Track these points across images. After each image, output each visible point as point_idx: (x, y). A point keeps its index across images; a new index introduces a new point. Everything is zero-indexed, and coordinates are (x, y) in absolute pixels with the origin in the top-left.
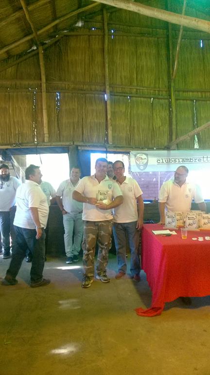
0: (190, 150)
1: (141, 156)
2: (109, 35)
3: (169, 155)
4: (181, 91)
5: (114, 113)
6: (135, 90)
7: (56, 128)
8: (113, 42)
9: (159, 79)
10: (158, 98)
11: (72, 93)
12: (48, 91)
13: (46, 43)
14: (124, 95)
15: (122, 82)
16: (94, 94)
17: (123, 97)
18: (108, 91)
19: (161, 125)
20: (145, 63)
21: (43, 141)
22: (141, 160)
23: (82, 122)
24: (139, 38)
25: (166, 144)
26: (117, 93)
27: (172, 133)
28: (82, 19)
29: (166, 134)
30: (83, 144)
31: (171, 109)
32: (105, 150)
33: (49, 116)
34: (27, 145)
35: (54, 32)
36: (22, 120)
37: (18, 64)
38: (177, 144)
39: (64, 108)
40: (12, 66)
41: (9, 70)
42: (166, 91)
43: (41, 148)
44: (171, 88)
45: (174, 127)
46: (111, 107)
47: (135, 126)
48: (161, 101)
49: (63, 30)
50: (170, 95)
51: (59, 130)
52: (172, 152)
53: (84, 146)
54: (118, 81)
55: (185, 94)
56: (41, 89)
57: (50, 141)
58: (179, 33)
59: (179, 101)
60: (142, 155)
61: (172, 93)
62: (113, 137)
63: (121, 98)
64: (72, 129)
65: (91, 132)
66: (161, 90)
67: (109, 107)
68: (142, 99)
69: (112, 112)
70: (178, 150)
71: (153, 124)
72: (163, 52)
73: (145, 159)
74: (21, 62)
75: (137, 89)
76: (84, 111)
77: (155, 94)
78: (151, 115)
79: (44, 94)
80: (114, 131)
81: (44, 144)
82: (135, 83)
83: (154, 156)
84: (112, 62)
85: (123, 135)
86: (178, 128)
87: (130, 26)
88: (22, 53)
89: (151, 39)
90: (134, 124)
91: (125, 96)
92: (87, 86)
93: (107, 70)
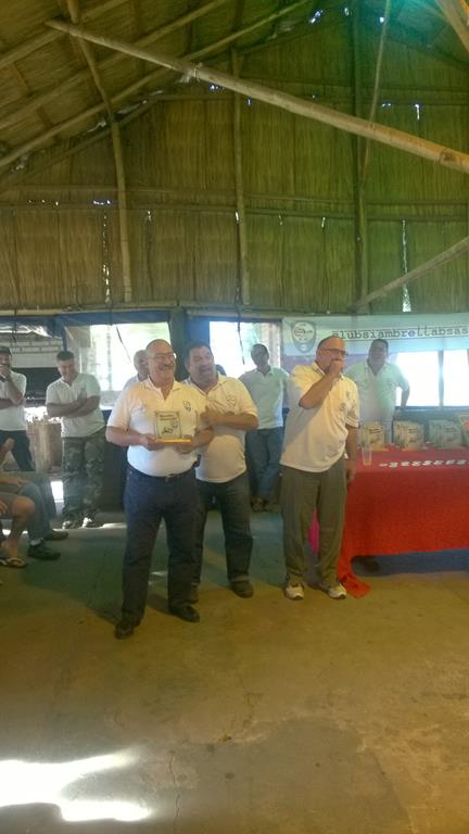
0: (394, 314)
2: (242, 99)
3: (354, 325)
4: (379, 204)
5: (252, 247)
6: (291, 203)
7: (146, 276)
8: (249, 112)
9: (337, 182)
10: (335, 218)
11: (175, 210)
12: (129, 207)
13: (124, 116)
14: (271, 211)
15: (267, 188)
16: (216, 211)
17: (270, 216)
19: (340, 268)
20: (309, 151)
21: (123, 301)
22: (302, 334)
23: (194, 263)
25: (350, 304)
26: (258, 208)
27: (361, 283)
29: (350, 285)
30: (196, 306)
31: (359, 239)
32: (236, 315)
33: (132, 252)
34: (93, 307)
35: (141, 94)
36: (84, 262)
37: (73, 155)
38: (369, 305)
39: (159, 238)
40: (61, 161)
41: (57, 168)
42: (350, 205)
43: (117, 313)
44: (358, 198)
45: (364, 270)
46: (248, 235)
47: (293, 270)
48: (340, 222)
49: (156, 90)
50: (357, 213)
51: (151, 278)
52: (360, 319)
53: (198, 309)
54: (260, 187)
55: (386, 209)
56: (118, 204)
57: (134, 299)
59: (373, 224)
60: (305, 325)
61: (361, 209)
62: (252, 291)
63: (266, 217)
64: (175, 277)
65: (209, 283)
66: (340, 201)
67: (243, 236)
68: (305, 220)
69: (248, 244)
70: (371, 314)
71: (325, 267)
73: (311, 331)
74: (78, 152)
75: (295, 201)
76: (196, 243)
77: (330, 211)
78: (322, 250)
79: (123, 213)
80: (253, 278)
81: (123, 305)
82: (292, 190)
83: (327, 326)
84: (248, 150)
85: (270, 287)
86: (373, 273)
87: (281, 82)
88: (79, 135)
90: (290, 267)
91: (273, 215)
92: (202, 197)
93: (239, 167)
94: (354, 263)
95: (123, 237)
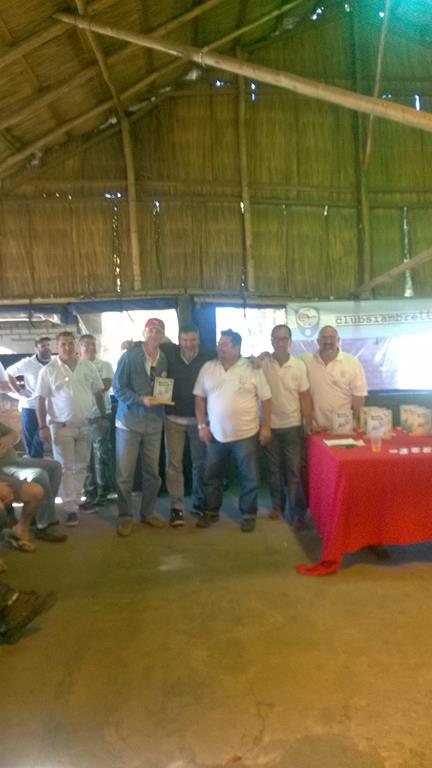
0: (396, 299)
1: (306, 313)
2: (246, 94)
3: (357, 310)
4: (380, 192)
5: (257, 236)
7: (154, 264)
8: (253, 107)
9: (339, 172)
10: (339, 207)
11: (182, 201)
12: (138, 199)
13: (133, 112)
14: (275, 202)
15: (271, 179)
16: (222, 202)
17: (273, 206)
18: (246, 196)
19: (342, 254)
20: (312, 143)
21: (133, 289)
22: (307, 320)
23: (201, 253)
25: (352, 290)
26: (263, 198)
27: (364, 270)
29: (353, 271)
30: (203, 293)
31: (361, 226)
32: (242, 302)
33: (142, 242)
34: (103, 295)
35: (149, 91)
36: (95, 254)
37: (85, 151)
38: (373, 290)
39: (167, 228)
40: (73, 156)
41: (70, 162)
42: (352, 193)
43: (128, 301)
44: (361, 187)
45: (367, 256)
46: (253, 225)
47: (297, 257)
48: (342, 211)
49: (164, 87)
50: (359, 201)
51: (160, 268)
52: (363, 304)
54: (265, 178)
55: (388, 197)
56: (128, 197)
57: (143, 289)
59: (375, 211)
60: (309, 310)
61: (364, 197)
62: (257, 279)
63: (270, 208)
64: (182, 267)
65: (216, 271)
66: (342, 190)
67: (248, 226)
69: (253, 234)
70: (374, 299)
71: (328, 254)
72: (347, 121)
73: (314, 317)
74: (90, 148)
75: (298, 191)
76: (203, 233)
77: (332, 199)
78: (325, 238)
79: (132, 206)
80: (258, 267)
81: (133, 293)
82: (295, 180)
83: (330, 311)
84: (253, 142)
85: (274, 274)
86: (375, 259)
88: (93, 131)
90: (294, 254)
91: (278, 205)
92: (209, 188)
93: (244, 158)
94: (356, 249)
95: (133, 228)
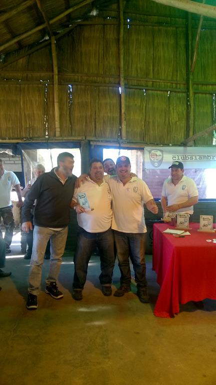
0: (208, 146)
1: (157, 153)
2: (124, 24)
3: (185, 152)
4: (200, 84)
5: (128, 108)
6: (151, 83)
7: (68, 121)
8: (128, 32)
9: (177, 71)
10: (175, 92)
11: (85, 86)
12: (60, 84)
13: (59, 33)
14: (139, 87)
15: (137, 75)
16: (108, 87)
17: (138, 90)
18: (122, 83)
19: (177, 120)
20: (162, 54)
21: (55, 136)
22: (155, 157)
23: (95, 116)
24: (157, 27)
25: (183, 140)
26: (132, 85)
27: (189, 130)
28: (97, 8)
29: (183, 130)
30: (95, 139)
31: (189, 103)
32: (118, 145)
33: (61, 109)
34: (38, 139)
35: (68, 21)
36: (34, 113)
37: (30, 55)
38: (194, 141)
39: (76, 101)
40: (23, 57)
41: (21, 61)
42: (184, 84)
43: (52, 143)
44: (189, 81)
45: (191, 122)
46: (126, 100)
47: (151, 121)
48: (178, 94)
49: (77, 19)
50: (188, 89)
51: (71, 124)
52: (189, 149)
53: (96, 141)
54: (134, 73)
55: (204, 88)
56: (53, 82)
57: (61, 136)
58: (199, 23)
59: (197, 95)
60: (157, 151)
61: (191, 87)
62: (127, 132)
63: (136, 91)
64: (84, 124)
65: (103, 127)
66: (179, 82)
67: (123, 101)
68: (159, 92)
69: (126, 105)
70: (195, 146)
71: (169, 119)
72: (182, 42)
73: (160, 155)
74: (33, 53)
75: (153, 82)
76: (97, 104)
77: (173, 88)
78: (168, 110)
79: (56, 86)
80: (128, 125)
81: (55, 138)
82: (151, 76)
83: (170, 152)
84: (127, 52)
85: (138, 130)
86: (196, 123)
87: (147, 15)
88: (34, 43)
89: (169, 28)
90: (149, 118)
91: (140, 89)
92: (101, 78)
93: (122, 62)
94: (185, 117)
95: (56, 100)
